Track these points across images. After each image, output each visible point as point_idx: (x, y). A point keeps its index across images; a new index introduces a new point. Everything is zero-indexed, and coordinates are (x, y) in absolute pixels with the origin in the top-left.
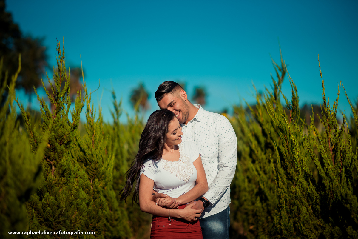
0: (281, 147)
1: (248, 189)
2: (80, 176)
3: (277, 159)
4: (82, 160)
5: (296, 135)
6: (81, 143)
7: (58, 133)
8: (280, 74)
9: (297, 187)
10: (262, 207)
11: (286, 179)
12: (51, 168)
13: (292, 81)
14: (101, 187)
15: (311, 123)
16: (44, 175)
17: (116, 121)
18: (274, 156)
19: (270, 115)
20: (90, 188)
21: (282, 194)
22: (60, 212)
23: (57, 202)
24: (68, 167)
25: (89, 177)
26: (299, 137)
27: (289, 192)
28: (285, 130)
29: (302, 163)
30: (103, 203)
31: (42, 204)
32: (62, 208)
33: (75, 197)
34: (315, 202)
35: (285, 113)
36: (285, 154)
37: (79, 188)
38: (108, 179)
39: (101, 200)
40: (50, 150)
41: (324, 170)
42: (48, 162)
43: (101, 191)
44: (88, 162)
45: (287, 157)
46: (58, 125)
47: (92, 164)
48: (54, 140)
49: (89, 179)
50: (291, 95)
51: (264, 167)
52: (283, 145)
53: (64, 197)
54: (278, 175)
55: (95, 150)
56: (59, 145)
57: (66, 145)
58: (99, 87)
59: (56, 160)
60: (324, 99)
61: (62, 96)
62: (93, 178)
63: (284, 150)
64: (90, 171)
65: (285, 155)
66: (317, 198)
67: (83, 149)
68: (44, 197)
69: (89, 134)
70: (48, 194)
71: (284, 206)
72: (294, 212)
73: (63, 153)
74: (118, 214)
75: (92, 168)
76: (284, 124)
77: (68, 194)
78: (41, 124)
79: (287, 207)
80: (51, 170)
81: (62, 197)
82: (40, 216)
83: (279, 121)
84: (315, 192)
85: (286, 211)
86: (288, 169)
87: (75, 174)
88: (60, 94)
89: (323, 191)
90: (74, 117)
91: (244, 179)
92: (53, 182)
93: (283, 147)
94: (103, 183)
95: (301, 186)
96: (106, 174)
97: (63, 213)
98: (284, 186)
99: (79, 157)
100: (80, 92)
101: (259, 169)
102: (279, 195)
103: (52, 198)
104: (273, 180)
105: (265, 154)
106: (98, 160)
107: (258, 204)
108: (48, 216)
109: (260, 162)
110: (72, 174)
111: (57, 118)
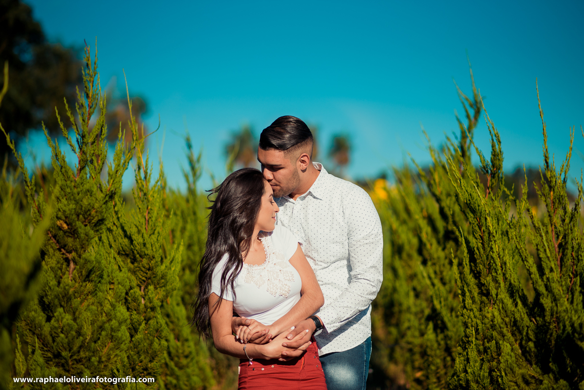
0: (471, 238)
1: (413, 309)
2: (118, 280)
3: (464, 258)
4: (127, 253)
5: (496, 219)
6: (125, 223)
7: (82, 204)
8: (472, 112)
9: (495, 308)
10: (437, 341)
11: (479, 293)
12: (68, 265)
13: (492, 124)
14: (158, 299)
15: (523, 197)
16: (55, 276)
17: (192, 187)
18: (459, 253)
19: (453, 182)
20: (139, 301)
21: (470, 320)
22: (80, 344)
23: (77, 324)
24: (97, 264)
25: (139, 283)
26: (503, 222)
27: (483, 316)
28: (479, 209)
29: (505, 268)
30: (162, 328)
31: (51, 328)
32: (84, 335)
33: (108, 318)
34: (525, 336)
35: (479, 180)
36: (477, 251)
37: (116, 301)
38: (170, 286)
39: (157, 323)
40: (67, 234)
41: (543, 280)
42: (63, 254)
43: (158, 306)
44: (138, 256)
45: (480, 256)
46: (83, 191)
47: (144, 259)
48: (74, 217)
49: (138, 285)
50: (490, 149)
51: (441, 272)
52: (474, 235)
53: (89, 317)
54: (465, 286)
55: (150, 235)
56: (83, 226)
57: (95, 226)
58: (159, 127)
59: (76, 251)
60: (546, 157)
61: (90, 140)
62: (145, 284)
63: (475, 243)
64: (140, 271)
65: (478, 253)
66: (529, 329)
67: (128, 233)
68: (54, 316)
69: (140, 209)
70: (61, 310)
71: (474, 340)
72: (491, 351)
73: (89, 240)
74: (189, 347)
75: (144, 267)
76: (477, 200)
77: (97, 312)
78: (53, 188)
79: (478, 342)
80: (68, 269)
81: (85, 316)
82: (45, 349)
83: (468, 193)
84: (526, 318)
85: (476, 349)
86: (483, 276)
87: (111, 277)
88: (87, 137)
89: (540, 317)
90: (110, 178)
91: (408, 291)
92: (71, 291)
93: (474, 238)
94: (161, 293)
95: (503, 308)
96: (168, 278)
97: (86, 344)
98: (474, 306)
99: (122, 247)
100: (122, 135)
101: (433, 276)
102: (466, 322)
103: (68, 318)
104: (456, 296)
105: (444, 249)
106: (154, 254)
107: (430, 335)
108: (60, 349)
109: (434, 264)
110: (105, 276)
111: (81, 178)
